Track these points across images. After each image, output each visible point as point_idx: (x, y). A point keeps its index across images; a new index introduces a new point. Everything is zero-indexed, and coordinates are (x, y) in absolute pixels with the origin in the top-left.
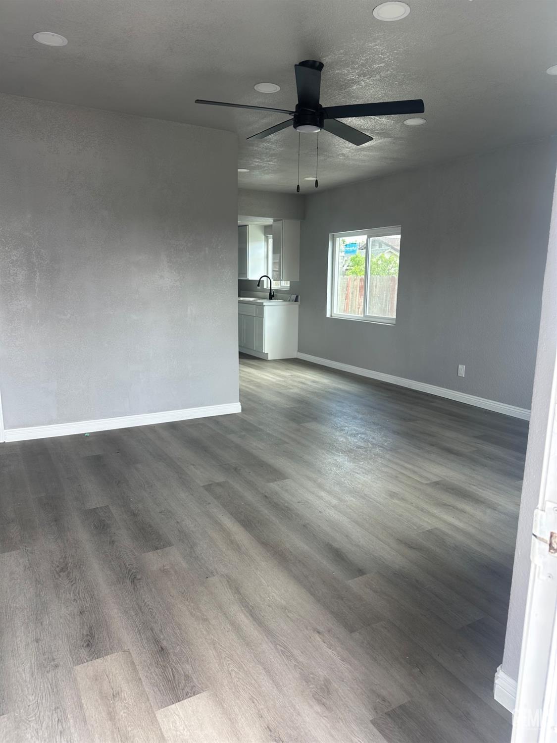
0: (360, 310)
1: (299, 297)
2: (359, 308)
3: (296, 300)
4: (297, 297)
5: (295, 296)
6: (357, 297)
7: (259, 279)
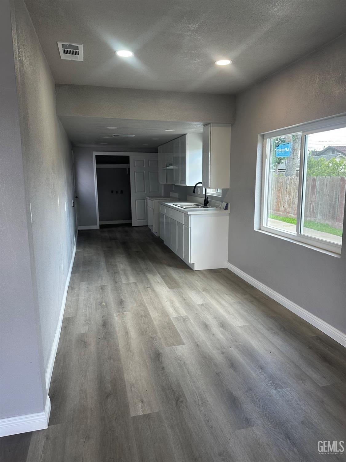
0: (312, 205)
1: (229, 204)
2: (310, 204)
3: (226, 208)
4: (227, 204)
5: (226, 203)
6: (310, 195)
7: (194, 186)
